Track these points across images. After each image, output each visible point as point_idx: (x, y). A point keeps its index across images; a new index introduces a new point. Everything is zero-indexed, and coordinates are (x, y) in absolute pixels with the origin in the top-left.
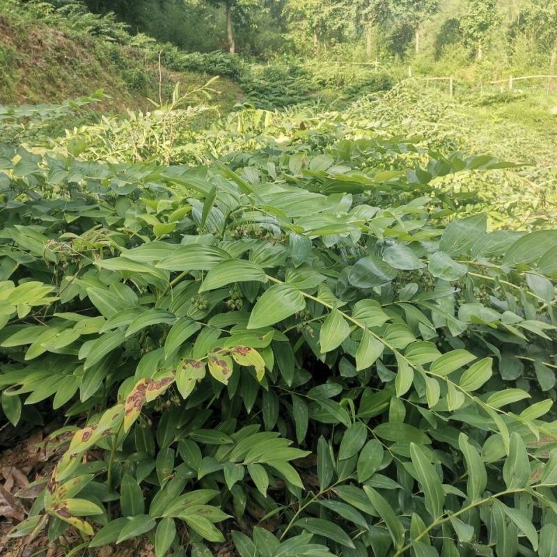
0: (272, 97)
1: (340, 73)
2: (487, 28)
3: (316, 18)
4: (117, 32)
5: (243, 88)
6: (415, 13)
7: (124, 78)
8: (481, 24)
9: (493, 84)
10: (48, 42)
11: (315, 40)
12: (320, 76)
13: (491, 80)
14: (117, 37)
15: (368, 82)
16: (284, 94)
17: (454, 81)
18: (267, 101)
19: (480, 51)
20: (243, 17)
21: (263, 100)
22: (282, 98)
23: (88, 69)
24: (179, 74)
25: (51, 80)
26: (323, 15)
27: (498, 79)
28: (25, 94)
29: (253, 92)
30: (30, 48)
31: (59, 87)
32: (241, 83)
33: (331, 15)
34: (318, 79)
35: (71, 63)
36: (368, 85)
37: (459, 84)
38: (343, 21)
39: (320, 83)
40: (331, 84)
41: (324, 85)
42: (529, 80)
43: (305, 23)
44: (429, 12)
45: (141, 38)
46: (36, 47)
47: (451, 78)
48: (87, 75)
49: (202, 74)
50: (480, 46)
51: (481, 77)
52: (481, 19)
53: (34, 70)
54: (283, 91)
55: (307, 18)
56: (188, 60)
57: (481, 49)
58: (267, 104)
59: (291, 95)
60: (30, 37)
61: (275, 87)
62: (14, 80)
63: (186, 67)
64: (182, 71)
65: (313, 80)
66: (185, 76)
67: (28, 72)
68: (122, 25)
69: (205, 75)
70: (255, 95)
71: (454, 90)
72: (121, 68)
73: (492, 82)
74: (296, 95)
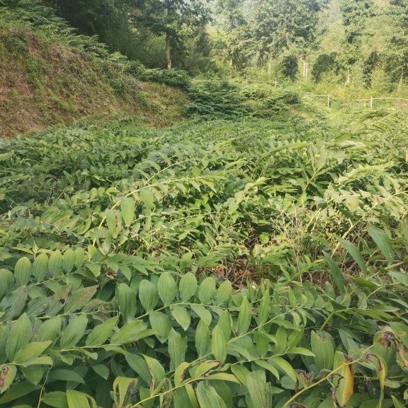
0: (213, 104)
1: (261, 89)
2: (354, 62)
3: (233, 48)
4: (100, 50)
5: (190, 96)
6: (304, 49)
7: (111, 84)
8: (350, 59)
9: (358, 102)
10: (64, 56)
11: (231, 63)
12: (246, 90)
13: (357, 98)
14: (100, 54)
15: (282, 97)
16: (222, 102)
17: (330, 98)
18: (210, 107)
19: (349, 78)
20: (178, 44)
21: (206, 106)
22: (220, 105)
23: (89, 77)
24: (145, 84)
25: (66, 85)
26: (238, 46)
27: (361, 98)
28: (49, 95)
29: (199, 100)
30: (51, 59)
31: (71, 90)
32: (188, 92)
33: (244, 46)
34: (244, 93)
35: (78, 73)
36: (281, 98)
37: (334, 100)
38: (252, 52)
39: (246, 95)
40: (254, 96)
41: (249, 97)
42: (384, 100)
43: (225, 51)
44: (313, 49)
45: (117, 55)
46: (56, 59)
47: (329, 96)
48: (88, 82)
49: (162, 84)
50: (349, 75)
51: (349, 96)
52: (351, 56)
53: (55, 77)
54: (221, 100)
55: (227, 47)
56: (151, 73)
57: (350, 77)
58: (210, 108)
59: (227, 103)
60: (52, 52)
61: (214, 96)
62: (43, 84)
63: (150, 79)
64: (147, 81)
65: (241, 93)
66: (150, 85)
67: (51, 78)
68: (103, 45)
69: (164, 85)
70: (200, 102)
71: (330, 104)
72: (109, 77)
73: (358, 100)
74: (230, 103)
